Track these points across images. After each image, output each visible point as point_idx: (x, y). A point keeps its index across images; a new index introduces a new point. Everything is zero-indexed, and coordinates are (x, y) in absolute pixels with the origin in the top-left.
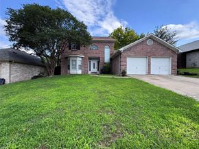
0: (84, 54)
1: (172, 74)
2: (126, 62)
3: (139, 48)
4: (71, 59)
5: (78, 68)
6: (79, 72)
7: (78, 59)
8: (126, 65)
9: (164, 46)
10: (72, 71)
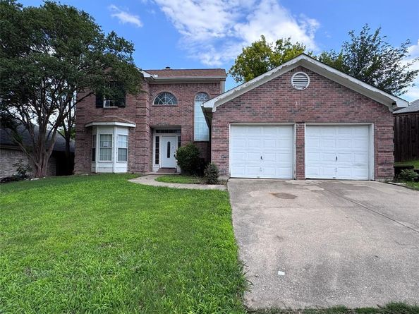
0: (137, 118)
1: (377, 176)
2: (226, 140)
3: (268, 97)
4: (99, 132)
5: (115, 155)
6: (121, 167)
7: (117, 132)
8: (226, 150)
9: (347, 89)
10: (100, 166)
